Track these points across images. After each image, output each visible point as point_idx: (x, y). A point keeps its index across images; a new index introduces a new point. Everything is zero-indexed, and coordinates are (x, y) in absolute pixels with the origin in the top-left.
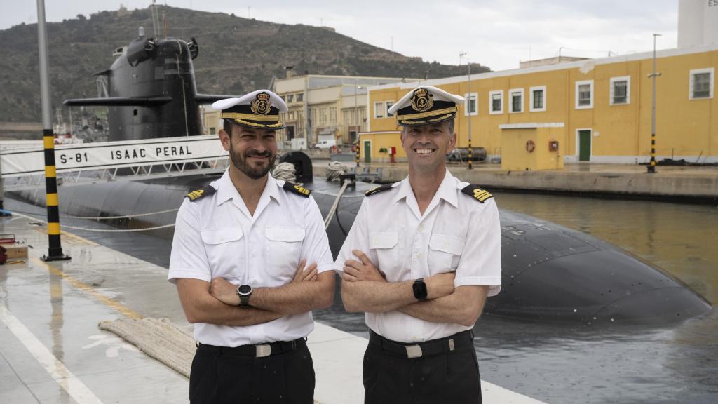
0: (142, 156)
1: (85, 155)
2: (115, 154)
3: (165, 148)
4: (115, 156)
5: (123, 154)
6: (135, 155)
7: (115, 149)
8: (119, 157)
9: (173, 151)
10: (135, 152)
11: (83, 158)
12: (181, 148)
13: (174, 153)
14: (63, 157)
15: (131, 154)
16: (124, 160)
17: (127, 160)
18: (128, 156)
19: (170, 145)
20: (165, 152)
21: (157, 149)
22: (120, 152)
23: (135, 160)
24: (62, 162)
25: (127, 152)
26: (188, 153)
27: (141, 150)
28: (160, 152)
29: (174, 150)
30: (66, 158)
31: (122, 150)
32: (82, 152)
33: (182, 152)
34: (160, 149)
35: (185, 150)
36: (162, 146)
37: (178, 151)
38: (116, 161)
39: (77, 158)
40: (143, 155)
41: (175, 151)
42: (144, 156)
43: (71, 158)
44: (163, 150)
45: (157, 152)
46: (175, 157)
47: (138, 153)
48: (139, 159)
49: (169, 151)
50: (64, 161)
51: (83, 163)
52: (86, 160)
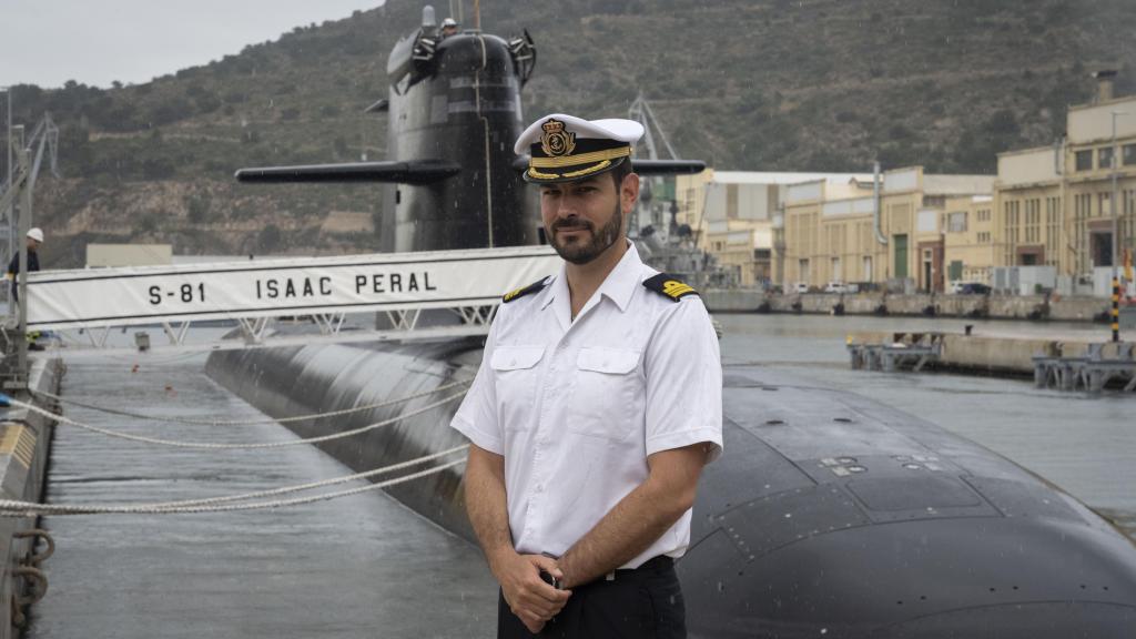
0: (323, 293)
1: (201, 287)
2: (264, 286)
3: (375, 277)
4: (265, 291)
5: (282, 288)
6: (308, 290)
7: (265, 277)
8: (273, 293)
9: (393, 283)
10: (307, 283)
11: (196, 294)
12: (413, 277)
13: (396, 287)
14: (155, 291)
15: (299, 287)
16: (282, 301)
17: (291, 301)
18: (293, 293)
19: (387, 271)
20: (376, 284)
21: (358, 278)
22: (275, 282)
23: (308, 300)
24: (152, 302)
25: (290, 283)
26: (428, 288)
27: (322, 280)
28: (365, 284)
29: (395, 281)
30: (160, 293)
31: (281, 278)
32: (194, 281)
33: (413, 285)
34: (364, 277)
35: (420, 281)
36: (369, 272)
37: (406, 283)
38: (266, 302)
39: (184, 293)
40: (325, 290)
41: (399, 283)
42: (329, 293)
43: (171, 294)
44: (370, 281)
45: (358, 285)
46: (397, 296)
47: (315, 287)
48: (318, 298)
49: (385, 283)
50: (155, 299)
51: (196, 304)
52: (203, 299)
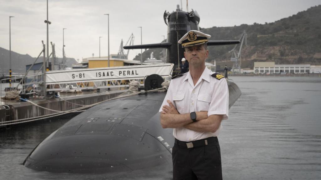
0: (111, 75)
1: (84, 74)
2: (98, 74)
3: (124, 71)
4: (98, 75)
5: (102, 74)
6: (108, 75)
7: (98, 72)
8: (100, 75)
9: (128, 73)
10: (108, 73)
11: (83, 76)
12: (133, 72)
13: (129, 74)
14: (73, 75)
15: (106, 74)
16: (102, 77)
17: (104, 77)
18: (104, 75)
19: (126, 70)
20: (124, 73)
21: (120, 72)
22: (100, 73)
23: (108, 77)
24: (73, 78)
25: (104, 73)
26: (136, 74)
27: (111, 72)
28: (121, 73)
29: (129, 72)
30: (75, 76)
31: (102, 72)
32: (82, 73)
33: (133, 73)
34: (121, 72)
35: (134, 72)
36: (122, 70)
37: (131, 73)
38: (98, 78)
39: (80, 76)
40: (112, 75)
41: (129, 73)
42: (113, 75)
43: (77, 76)
44: (122, 72)
45: (120, 74)
46: (129, 76)
47: (110, 74)
48: (110, 77)
49: (126, 73)
50: (74, 77)
51: (83, 78)
52: (84, 77)
